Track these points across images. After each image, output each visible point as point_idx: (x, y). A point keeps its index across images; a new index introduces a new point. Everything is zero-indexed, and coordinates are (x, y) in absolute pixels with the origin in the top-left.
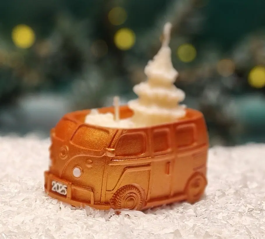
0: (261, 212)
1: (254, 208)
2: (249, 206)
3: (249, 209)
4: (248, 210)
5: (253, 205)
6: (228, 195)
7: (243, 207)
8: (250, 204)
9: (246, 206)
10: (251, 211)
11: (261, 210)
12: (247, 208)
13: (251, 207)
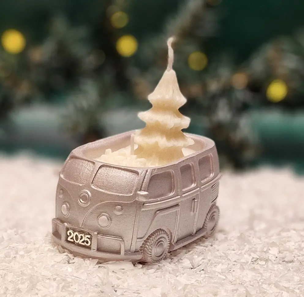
0: (266, 263)
1: (258, 257)
2: (253, 255)
3: (253, 258)
4: (251, 260)
5: (258, 253)
6: (230, 240)
7: (246, 256)
8: (255, 252)
9: (250, 255)
10: (255, 261)
11: (267, 260)
12: (251, 258)
13: (256, 256)
